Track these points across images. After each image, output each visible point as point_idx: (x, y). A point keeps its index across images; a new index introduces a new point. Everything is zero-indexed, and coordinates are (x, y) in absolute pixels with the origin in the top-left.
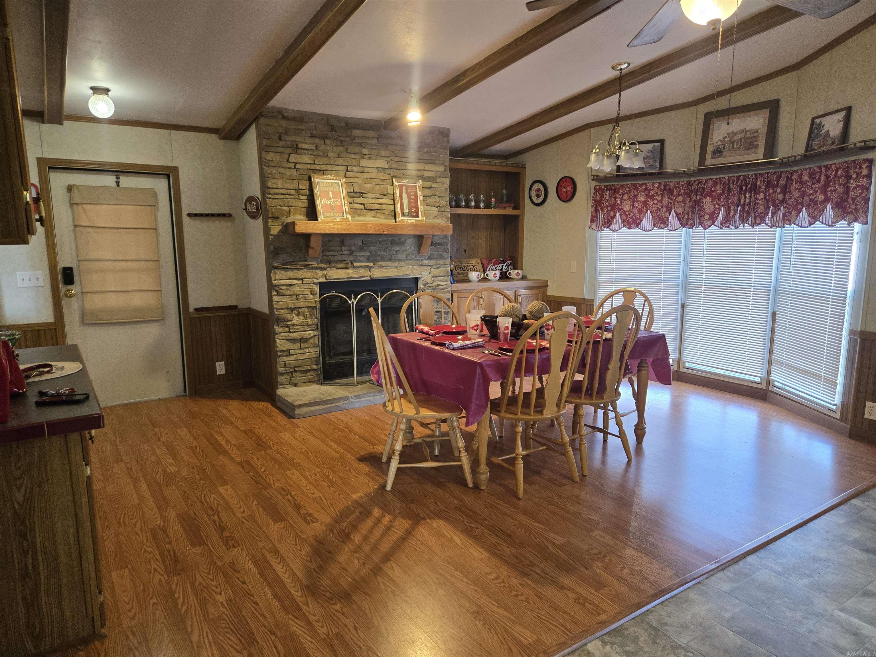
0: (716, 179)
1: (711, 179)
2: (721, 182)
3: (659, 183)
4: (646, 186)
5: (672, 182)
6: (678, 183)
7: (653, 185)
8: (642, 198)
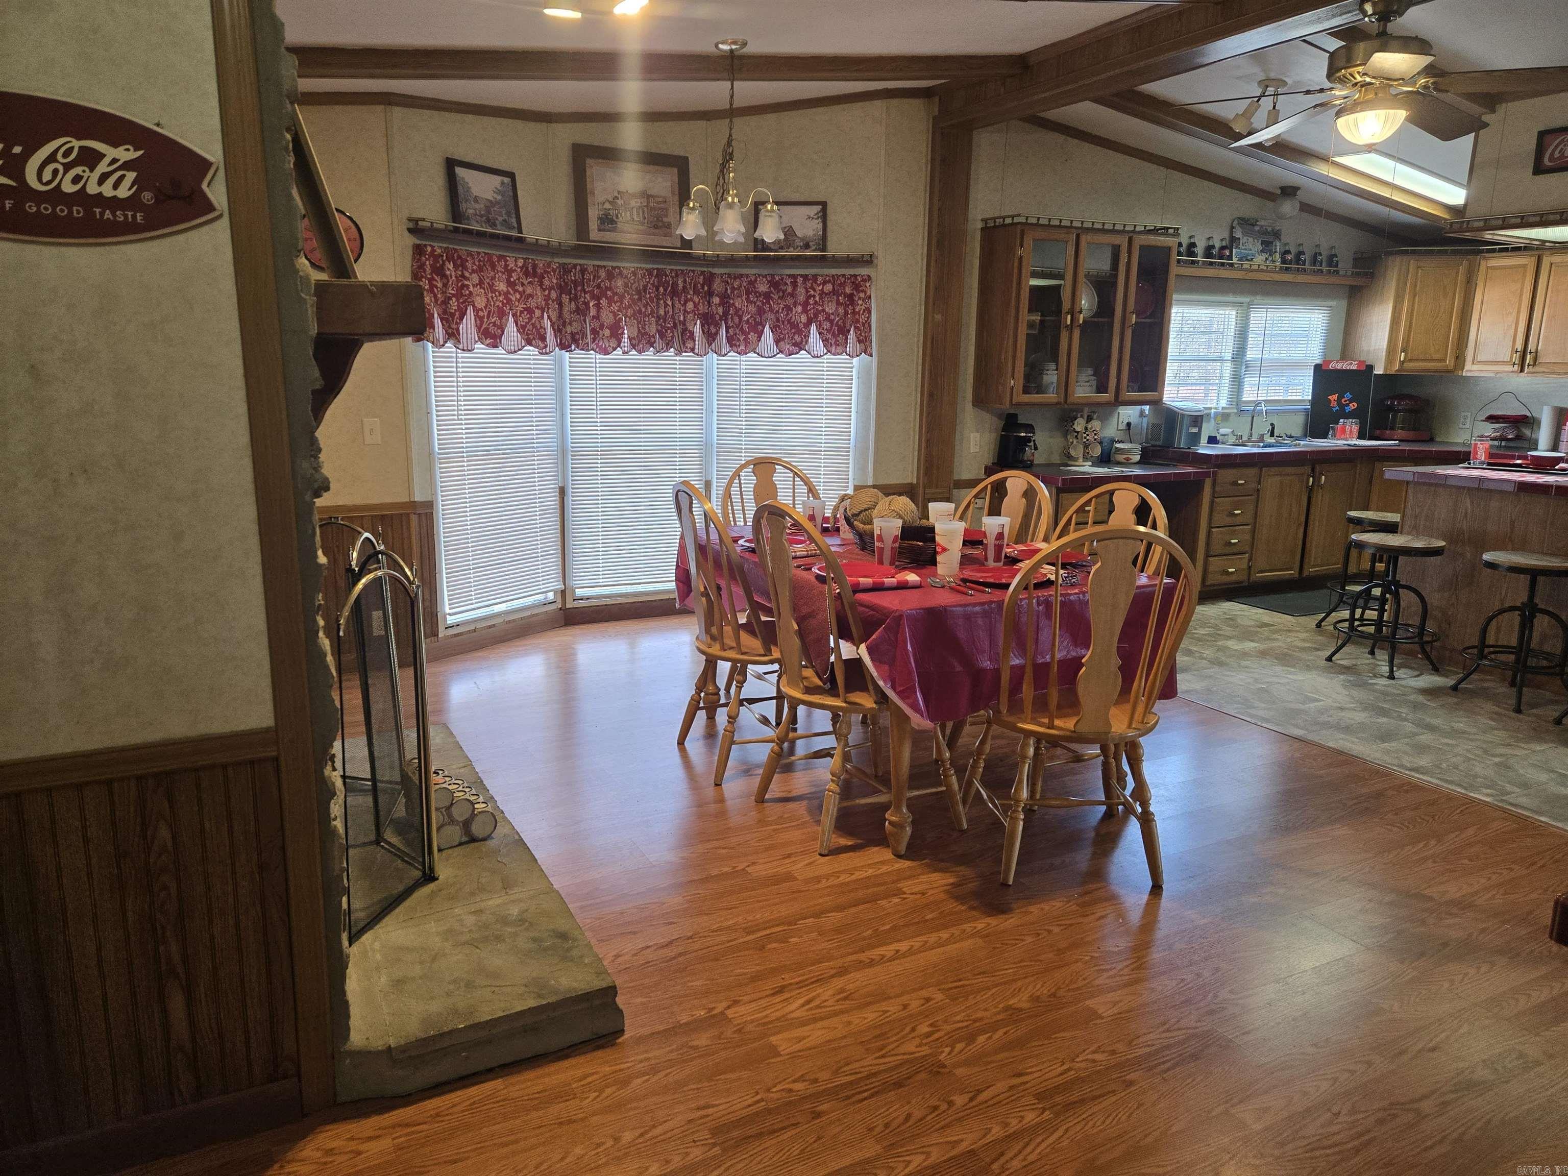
0: (613, 267)
1: (605, 267)
2: (621, 273)
3: (525, 259)
4: (506, 261)
5: (541, 262)
6: (549, 265)
7: (516, 261)
8: (502, 286)
